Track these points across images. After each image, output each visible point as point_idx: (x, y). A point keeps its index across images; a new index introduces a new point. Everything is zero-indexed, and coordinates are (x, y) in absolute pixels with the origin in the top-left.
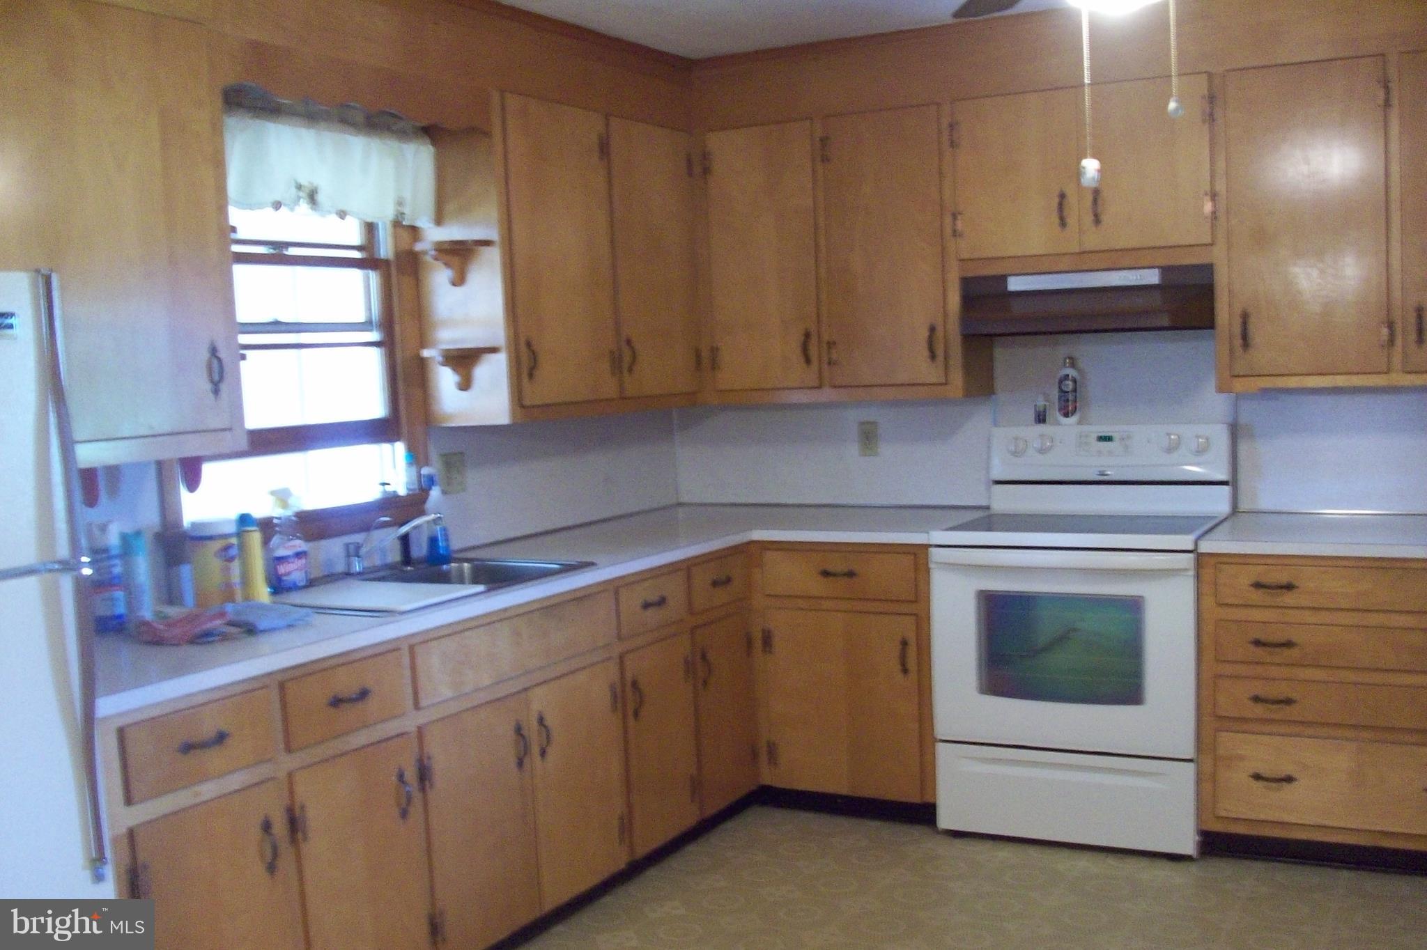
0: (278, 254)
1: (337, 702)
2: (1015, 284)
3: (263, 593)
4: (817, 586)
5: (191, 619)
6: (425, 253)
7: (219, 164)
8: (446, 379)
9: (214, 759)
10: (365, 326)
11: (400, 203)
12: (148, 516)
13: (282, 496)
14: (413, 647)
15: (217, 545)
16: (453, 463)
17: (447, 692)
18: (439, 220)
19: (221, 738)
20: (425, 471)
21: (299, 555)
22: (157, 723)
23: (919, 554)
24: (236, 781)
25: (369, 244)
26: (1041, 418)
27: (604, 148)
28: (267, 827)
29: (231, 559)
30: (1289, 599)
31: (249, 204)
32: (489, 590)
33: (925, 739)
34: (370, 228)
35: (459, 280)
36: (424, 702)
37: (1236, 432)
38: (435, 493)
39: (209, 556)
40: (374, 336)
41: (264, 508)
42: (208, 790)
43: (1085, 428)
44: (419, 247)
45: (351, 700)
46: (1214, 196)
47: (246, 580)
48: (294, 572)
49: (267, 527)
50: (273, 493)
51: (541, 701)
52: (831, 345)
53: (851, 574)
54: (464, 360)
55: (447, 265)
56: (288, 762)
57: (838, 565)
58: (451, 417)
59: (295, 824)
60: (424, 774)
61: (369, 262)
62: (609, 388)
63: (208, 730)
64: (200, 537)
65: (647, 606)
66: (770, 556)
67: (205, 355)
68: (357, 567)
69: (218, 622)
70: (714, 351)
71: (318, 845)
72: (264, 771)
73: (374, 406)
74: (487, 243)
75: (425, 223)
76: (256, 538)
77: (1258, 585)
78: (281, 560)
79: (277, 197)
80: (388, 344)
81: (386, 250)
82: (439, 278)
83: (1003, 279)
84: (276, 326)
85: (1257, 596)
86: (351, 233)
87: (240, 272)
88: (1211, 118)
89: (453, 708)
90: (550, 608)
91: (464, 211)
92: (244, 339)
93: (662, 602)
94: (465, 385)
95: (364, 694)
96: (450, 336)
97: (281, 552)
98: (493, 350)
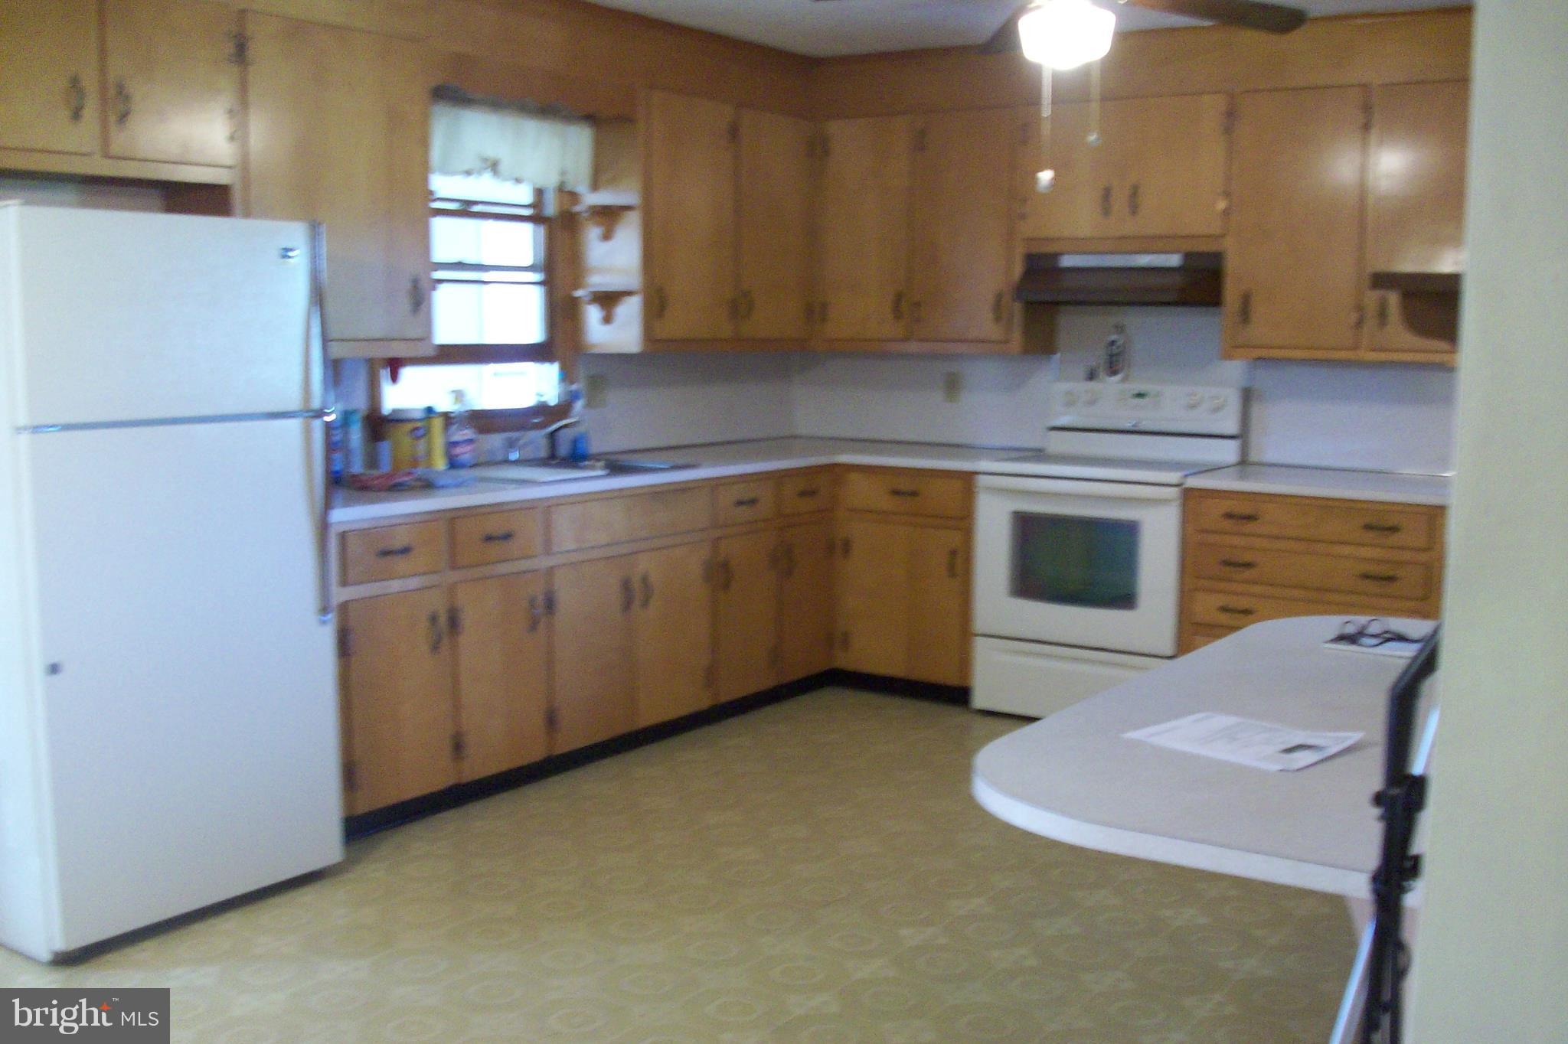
0: (466, 210)
1: (489, 539)
2: (1067, 261)
3: (440, 464)
4: (886, 503)
5: (389, 476)
6: (578, 214)
7: (424, 143)
8: (593, 314)
9: (401, 564)
10: (531, 268)
11: (563, 173)
12: (359, 402)
13: (459, 395)
14: (548, 507)
15: (410, 426)
16: (597, 384)
17: (571, 545)
18: (595, 186)
19: (406, 551)
20: (574, 387)
21: (470, 441)
22: (366, 533)
23: (967, 479)
24: (413, 583)
25: (538, 203)
26: (1092, 376)
27: (734, 132)
28: (434, 619)
29: (418, 438)
30: (1250, 527)
31: (446, 171)
32: (608, 475)
33: (965, 633)
34: (539, 193)
35: (607, 236)
36: (555, 549)
37: (1248, 396)
38: (579, 405)
39: (402, 433)
40: (537, 277)
41: (445, 404)
42: (395, 586)
43: (1126, 386)
44: (577, 208)
45: (498, 538)
46: (1227, 194)
47: (429, 453)
48: (464, 453)
49: (448, 418)
50: (453, 391)
51: (647, 564)
52: (918, 304)
53: (914, 494)
54: (608, 300)
55: (598, 224)
56: (453, 576)
57: (904, 484)
58: (594, 346)
59: (454, 622)
60: (550, 604)
61: (536, 219)
62: (726, 331)
63: (398, 543)
64: (397, 419)
65: (740, 503)
66: (854, 476)
67: (409, 285)
68: (514, 456)
69: (406, 479)
70: (824, 306)
71: (469, 637)
72: (433, 579)
73: (533, 332)
74: (628, 208)
75: (582, 188)
76: (437, 424)
77: (1229, 516)
78: (455, 444)
79: (466, 167)
80: (548, 284)
81: (551, 209)
82: (592, 234)
83: (1055, 256)
84: (460, 266)
85: (1228, 524)
86: (523, 195)
87: (439, 224)
88: (1228, 130)
89: (575, 557)
90: (657, 494)
91: (613, 182)
92: (438, 275)
93: (753, 502)
94: (607, 320)
95: (507, 537)
96: (598, 281)
97: (456, 438)
98: (629, 293)
